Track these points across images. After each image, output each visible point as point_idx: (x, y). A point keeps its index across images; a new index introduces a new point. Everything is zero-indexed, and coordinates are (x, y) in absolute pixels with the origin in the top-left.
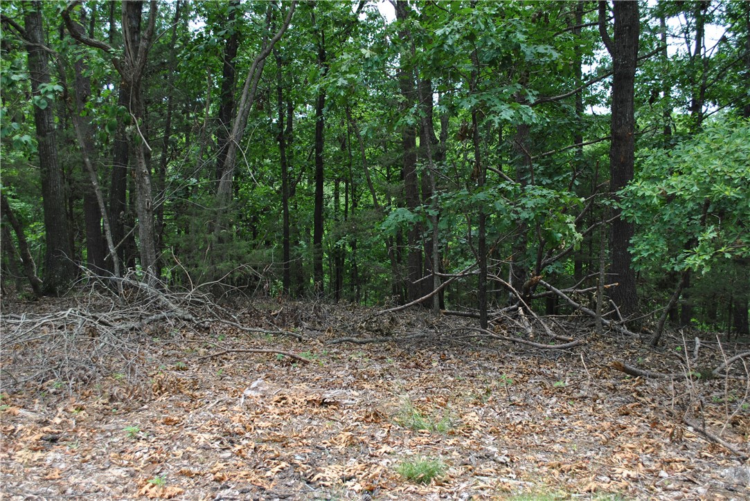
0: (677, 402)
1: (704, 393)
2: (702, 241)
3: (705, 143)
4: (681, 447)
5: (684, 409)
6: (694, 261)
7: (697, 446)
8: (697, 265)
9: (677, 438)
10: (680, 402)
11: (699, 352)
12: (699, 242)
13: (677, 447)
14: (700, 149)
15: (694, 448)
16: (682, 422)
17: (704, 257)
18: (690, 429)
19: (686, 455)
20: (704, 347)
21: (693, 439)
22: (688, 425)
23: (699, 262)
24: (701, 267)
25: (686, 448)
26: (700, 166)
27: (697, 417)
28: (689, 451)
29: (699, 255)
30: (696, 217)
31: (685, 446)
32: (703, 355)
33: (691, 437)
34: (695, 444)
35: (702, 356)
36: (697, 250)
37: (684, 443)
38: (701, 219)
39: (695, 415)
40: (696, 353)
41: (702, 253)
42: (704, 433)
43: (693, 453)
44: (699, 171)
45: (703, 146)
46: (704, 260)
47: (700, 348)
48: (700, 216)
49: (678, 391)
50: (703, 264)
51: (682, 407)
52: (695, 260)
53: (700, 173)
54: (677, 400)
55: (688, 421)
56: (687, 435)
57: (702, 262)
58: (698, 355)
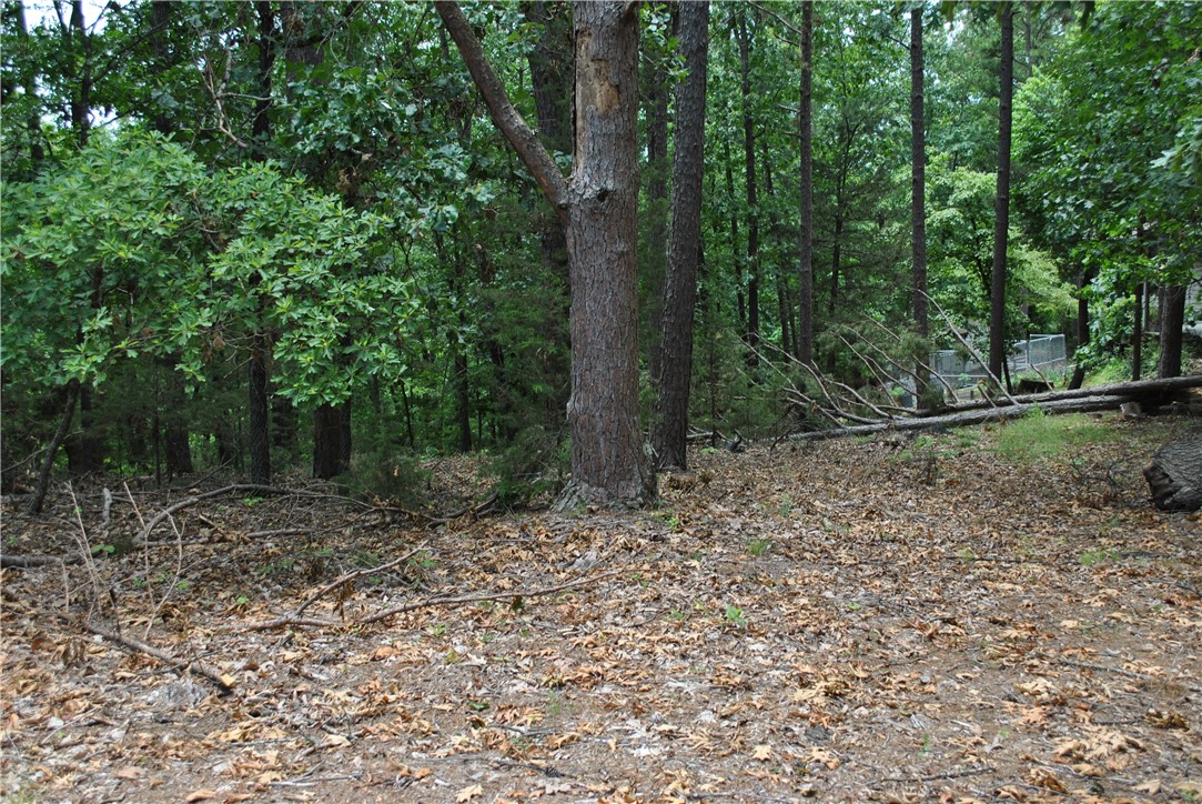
0: (76, 599)
1: (121, 576)
2: (89, 333)
3: (81, 172)
4: (83, 672)
5: (86, 608)
6: (77, 365)
7: (110, 664)
8: (84, 373)
9: (76, 657)
10: (81, 598)
11: (111, 511)
12: (84, 334)
13: (77, 673)
14: (74, 183)
15: (105, 668)
16: (84, 630)
17: (95, 358)
18: (98, 638)
19: (92, 683)
20: (119, 502)
21: (103, 655)
22: (95, 633)
23: (86, 367)
24: (90, 375)
25: (90, 671)
26: (76, 211)
27: (108, 617)
28: (96, 675)
29: (87, 357)
30: (82, 295)
31: (89, 668)
32: (118, 515)
33: (100, 652)
34: (106, 661)
35: (116, 517)
36: (82, 347)
37: (88, 664)
38: (90, 297)
39: (104, 615)
40: (106, 514)
41: (90, 353)
42: (118, 642)
43: (104, 676)
44: (74, 218)
45: (80, 177)
46: (95, 363)
47: (112, 505)
48: (88, 293)
49: (77, 580)
50: (94, 369)
51: (82, 605)
52: (79, 365)
53: (78, 222)
54: (76, 596)
55: (93, 627)
56: (93, 649)
57: (91, 367)
58: (110, 516)
